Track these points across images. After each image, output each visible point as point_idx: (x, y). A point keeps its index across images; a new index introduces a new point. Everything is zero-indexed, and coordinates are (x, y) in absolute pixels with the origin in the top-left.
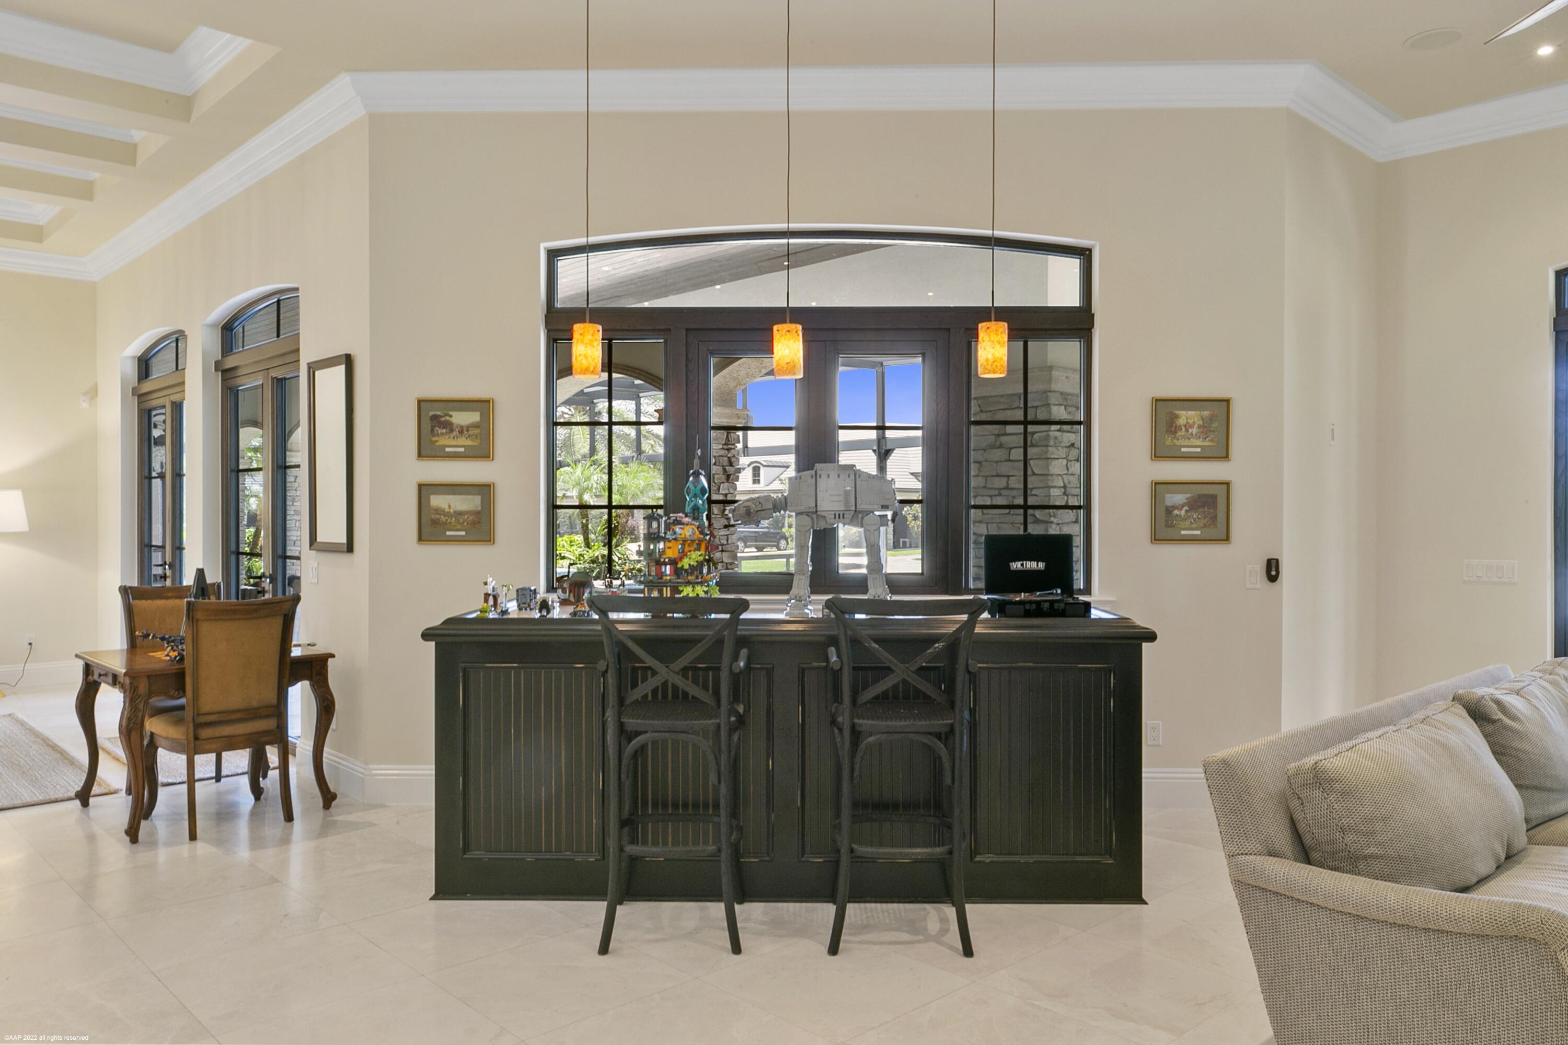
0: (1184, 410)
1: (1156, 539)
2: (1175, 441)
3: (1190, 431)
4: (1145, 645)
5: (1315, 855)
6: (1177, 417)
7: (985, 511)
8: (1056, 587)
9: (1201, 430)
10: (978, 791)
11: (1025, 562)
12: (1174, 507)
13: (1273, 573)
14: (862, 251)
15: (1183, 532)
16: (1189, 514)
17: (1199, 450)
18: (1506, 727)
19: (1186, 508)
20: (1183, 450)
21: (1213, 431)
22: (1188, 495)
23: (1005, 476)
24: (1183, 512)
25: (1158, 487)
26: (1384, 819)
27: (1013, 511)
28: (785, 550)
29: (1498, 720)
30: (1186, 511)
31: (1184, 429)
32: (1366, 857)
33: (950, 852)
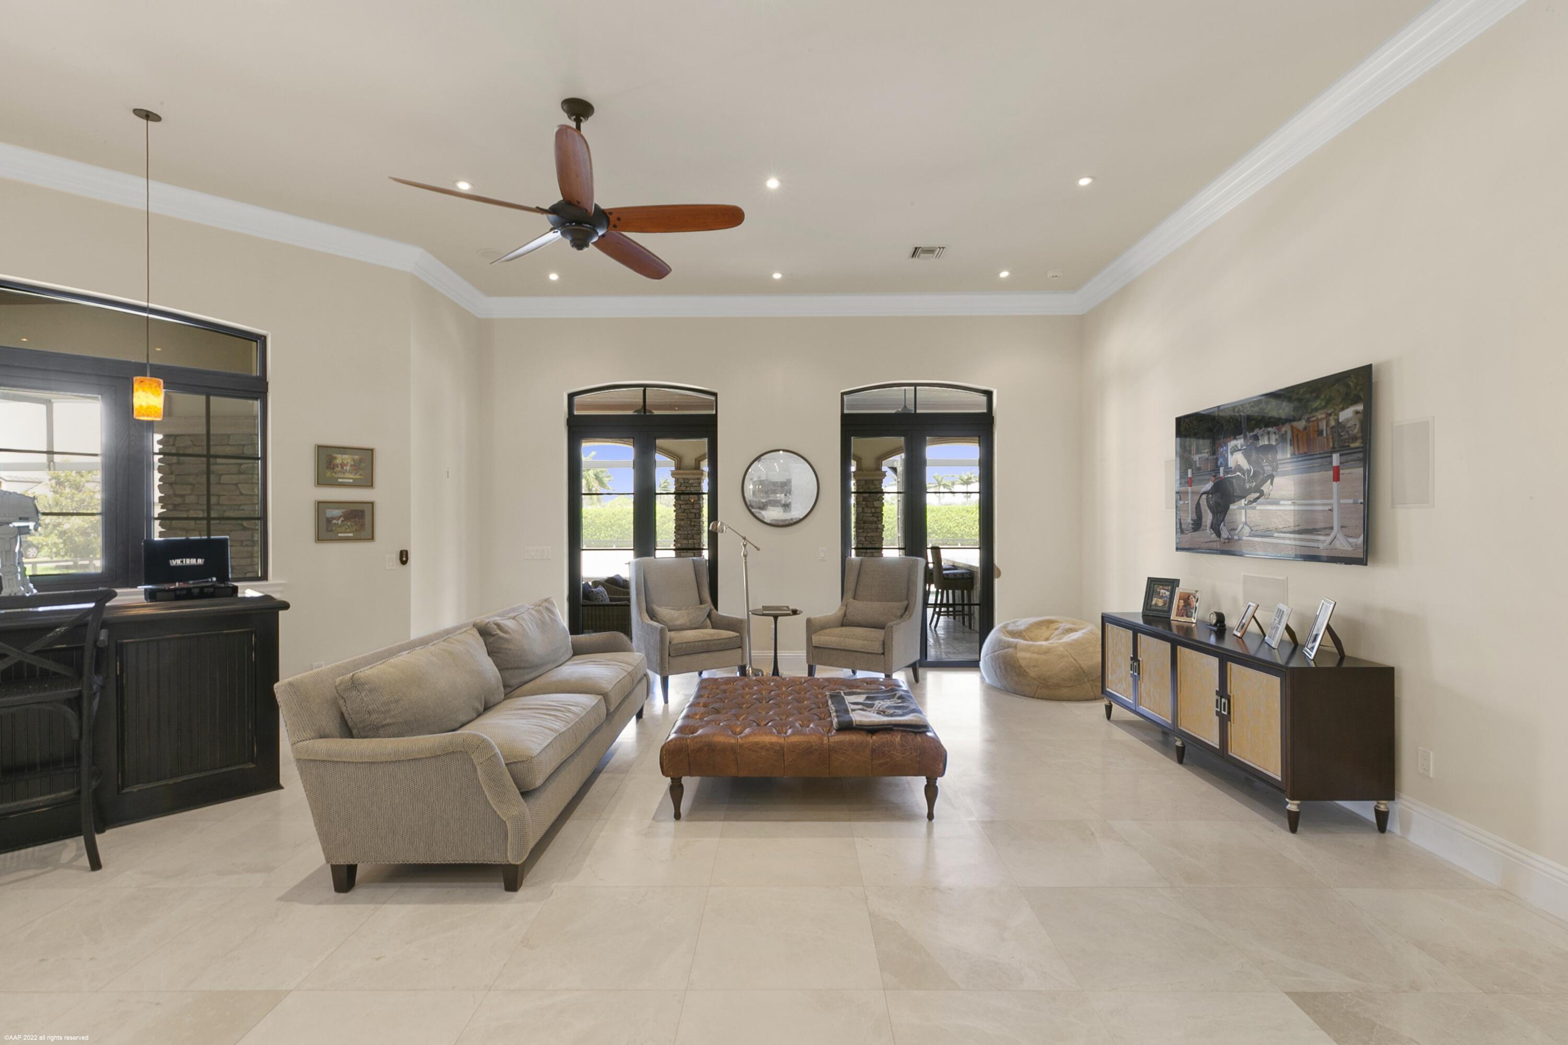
0: (340, 454)
1: (319, 539)
2: (333, 474)
3: (345, 468)
4: (281, 613)
5: (355, 732)
6: (335, 458)
7: (198, 522)
8: (211, 577)
9: (353, 467)
10: (126, 738)
11: (184, 560)
12: (333, 518)
13: (404, 559)
14: (35, 303)
15: (340, 535)
16: (344, 523)
17: (351, 481)
18: (500, 638)
19: (342, 519)
20: (340, 480)
21: (362, 469)
22: (344, 510)
23: (216, 495)
24: (340, 522)
25: (321, 506)
26: (397, 701)
27: (223, 522)
28: (36, 557)
29: (497, 634)
30: (342, 521)
31: (340, 466)
32: (383, 726)
33: (79, 792)
